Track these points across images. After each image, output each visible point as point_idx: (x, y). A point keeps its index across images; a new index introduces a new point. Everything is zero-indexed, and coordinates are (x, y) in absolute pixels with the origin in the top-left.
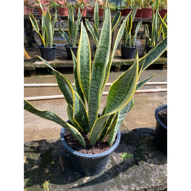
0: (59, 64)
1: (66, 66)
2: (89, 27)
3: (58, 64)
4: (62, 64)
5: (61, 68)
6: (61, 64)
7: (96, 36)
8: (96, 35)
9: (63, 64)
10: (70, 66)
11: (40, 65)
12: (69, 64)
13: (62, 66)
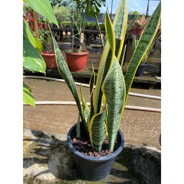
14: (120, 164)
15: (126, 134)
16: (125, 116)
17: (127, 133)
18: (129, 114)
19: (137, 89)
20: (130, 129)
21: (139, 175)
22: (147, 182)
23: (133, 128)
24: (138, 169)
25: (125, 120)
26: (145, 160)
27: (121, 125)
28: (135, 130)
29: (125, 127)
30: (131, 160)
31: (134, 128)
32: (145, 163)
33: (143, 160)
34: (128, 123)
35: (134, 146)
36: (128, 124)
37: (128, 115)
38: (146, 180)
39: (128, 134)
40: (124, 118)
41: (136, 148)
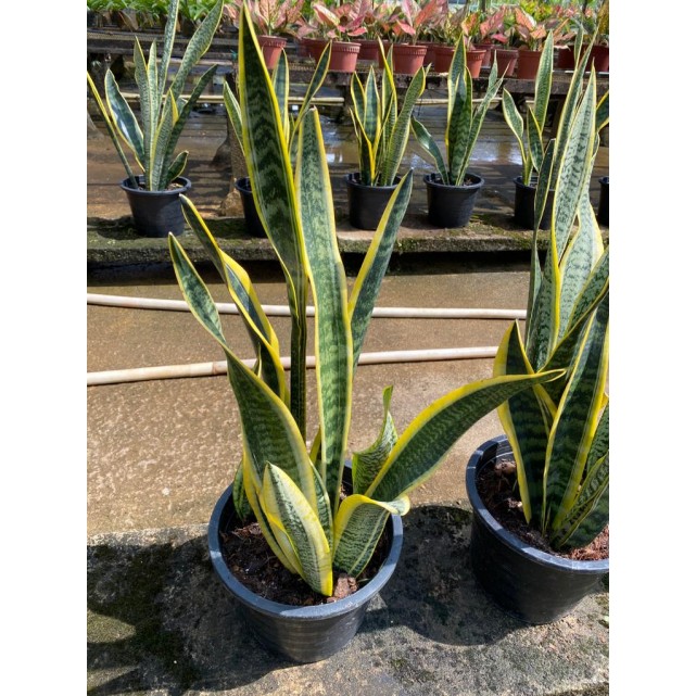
0: (415, 242)
1: (435, 248)
2: (511, 119)
3: (410, 241)
4: (423, 241)
5: (417, 253)
6: (421, 241)
7: (533, 149)
8: (532, 144)
9: (425, 240)
10: (445, 249)
11: (356, 243)
12: (445, 241)
13: (420, 250)
14: (109, 619)
15: (201, 477)
16: (209, 406)
17: (205, 470)
18: (225, 394)
19: (277, 284)
20: (217, 454)
21: (170, 639)
22: (194, 656)
23: (229, 447)
24: (176, 616)
25: (204, 423)
26: (209, 577)
27: (188, 445)
28: (236, 451)
29: (202, 448)
30: (158, 590)
31: (232, 447)
32: (206, 589)
33: (203, 577)
34: (217, 428)
35: (182, 533)
36: (214, 436)
37: (220, 398)
38: (191, 650)
39: (207, 474)
40: (205, 413)
41: (186, 540)
